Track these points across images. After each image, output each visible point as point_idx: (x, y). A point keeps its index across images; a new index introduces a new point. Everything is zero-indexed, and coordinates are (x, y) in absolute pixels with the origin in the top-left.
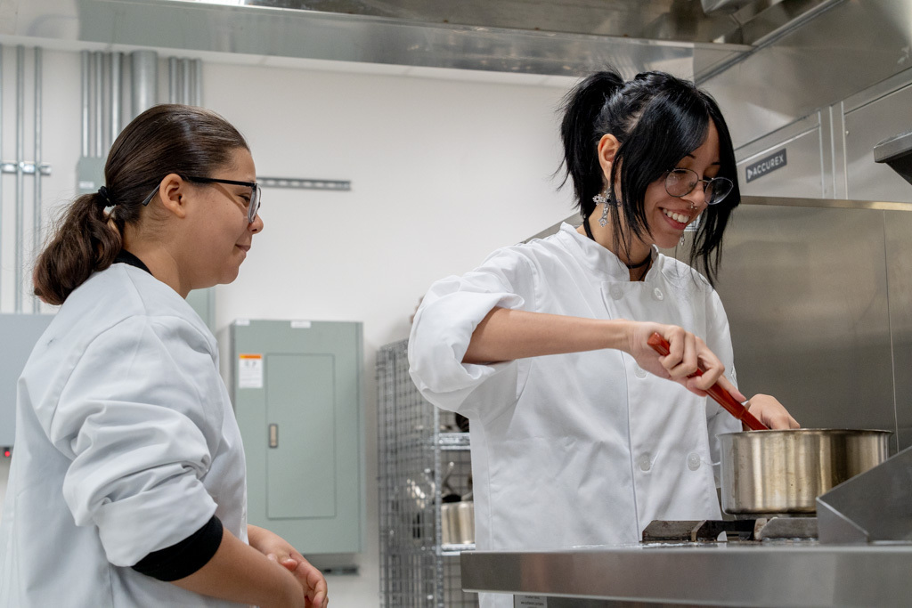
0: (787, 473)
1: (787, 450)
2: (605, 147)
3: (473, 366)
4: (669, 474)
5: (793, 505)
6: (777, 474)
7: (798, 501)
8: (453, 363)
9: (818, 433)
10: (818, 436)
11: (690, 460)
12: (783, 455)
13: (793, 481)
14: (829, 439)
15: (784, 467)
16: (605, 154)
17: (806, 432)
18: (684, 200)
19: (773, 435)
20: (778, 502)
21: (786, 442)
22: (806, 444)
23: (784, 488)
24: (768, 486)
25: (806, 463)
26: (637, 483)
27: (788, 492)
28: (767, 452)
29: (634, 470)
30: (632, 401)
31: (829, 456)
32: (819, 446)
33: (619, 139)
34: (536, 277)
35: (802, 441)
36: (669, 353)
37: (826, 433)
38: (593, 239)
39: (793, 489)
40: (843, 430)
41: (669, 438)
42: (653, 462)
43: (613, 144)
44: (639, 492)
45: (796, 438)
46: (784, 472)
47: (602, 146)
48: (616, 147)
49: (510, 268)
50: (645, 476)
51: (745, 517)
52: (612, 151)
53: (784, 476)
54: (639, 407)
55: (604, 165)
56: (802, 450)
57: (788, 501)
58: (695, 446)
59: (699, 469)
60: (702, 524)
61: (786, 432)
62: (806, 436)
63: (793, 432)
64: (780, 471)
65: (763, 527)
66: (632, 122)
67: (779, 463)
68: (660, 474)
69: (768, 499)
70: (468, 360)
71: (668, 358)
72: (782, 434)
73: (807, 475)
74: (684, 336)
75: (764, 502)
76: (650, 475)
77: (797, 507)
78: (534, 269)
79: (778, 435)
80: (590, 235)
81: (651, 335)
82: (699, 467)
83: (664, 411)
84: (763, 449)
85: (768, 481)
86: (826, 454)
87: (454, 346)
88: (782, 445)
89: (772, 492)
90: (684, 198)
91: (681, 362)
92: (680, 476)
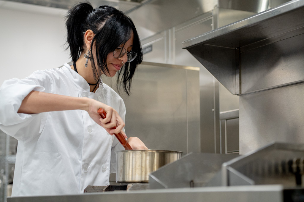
0: (142, 167)
1: (142, 158)
2: (87, 35)
3: (22, 114)
4: (94, 172)
5: (143, 179)
6: (137, 167)
7: (145, 178)
8: (13, 112)
9: (154, 151)
10: (154, 153)
11: (103, 168)
12: (140, 160)
13: (144, 170)
14: (158, 154)
15: (140, 165)
16: (87, 38)
17: (150, 151)
18: (119, 60)
19: (137, 152)
20: (137, 178)
21: (142, 155)
22: (149, 155)
23: (140, 173)
24: (134, 172)
25: (149, 163)
26: (82, 175)
27: (141, 174)
28: (134, 159)
29: (81, 170)
30: (85, 141)
31: (158, 161)
32: (154, 157)
33: (94, 33)
34: (52, 85)
35: (148, 154)
36: (105, 118)
37: (157, 151)
38: (77, 72)
39: (144, 173)
40: (163, 150)
41: (96, 158)
42: (89, 167)
43: (91, 34)
44: (82, 179)
45: (145, 153)
46: (140, 166)
47: (86, 34)
48: (93, 36)
49: (42, 80)
50: (85, 172)
51: (125, 184)
52: (90, 37)
53: (140, 168)
54: (87, 145)
55: (87, 42)
56: (148, 158)
57: (141, 178)
58: (106, 162)
59: (106, 172)
60: (107, 187)
61: (142, 151)
62: (149, 153)
63: (144, 151)
64: (139, 166)
65: (130, 187)
66: (100, 26)
67: (138, 163)
68: (91, 172)
69: (134, 177)
70: (20, 112)
71: (105, 119)
72: (140, 151)
73: (150, 168)
74: (112, 111)
75: (132, 178)
76: (87, 172)
77: (145, 180)
78: (52, 82)
79: (139, 152)
80: (76, 70)
81: (100, 109)
82: (106, 171)
83: (96, 147)
84: (133, 157)
85: (134, 170)
86: (157, 160)
87: (15, 105)
88: (140, 156)
89: (135, 174)
90: (119, 59)
91: (110, 122)
92: (98, 173)
